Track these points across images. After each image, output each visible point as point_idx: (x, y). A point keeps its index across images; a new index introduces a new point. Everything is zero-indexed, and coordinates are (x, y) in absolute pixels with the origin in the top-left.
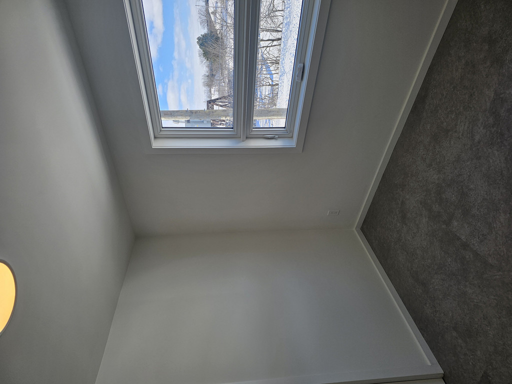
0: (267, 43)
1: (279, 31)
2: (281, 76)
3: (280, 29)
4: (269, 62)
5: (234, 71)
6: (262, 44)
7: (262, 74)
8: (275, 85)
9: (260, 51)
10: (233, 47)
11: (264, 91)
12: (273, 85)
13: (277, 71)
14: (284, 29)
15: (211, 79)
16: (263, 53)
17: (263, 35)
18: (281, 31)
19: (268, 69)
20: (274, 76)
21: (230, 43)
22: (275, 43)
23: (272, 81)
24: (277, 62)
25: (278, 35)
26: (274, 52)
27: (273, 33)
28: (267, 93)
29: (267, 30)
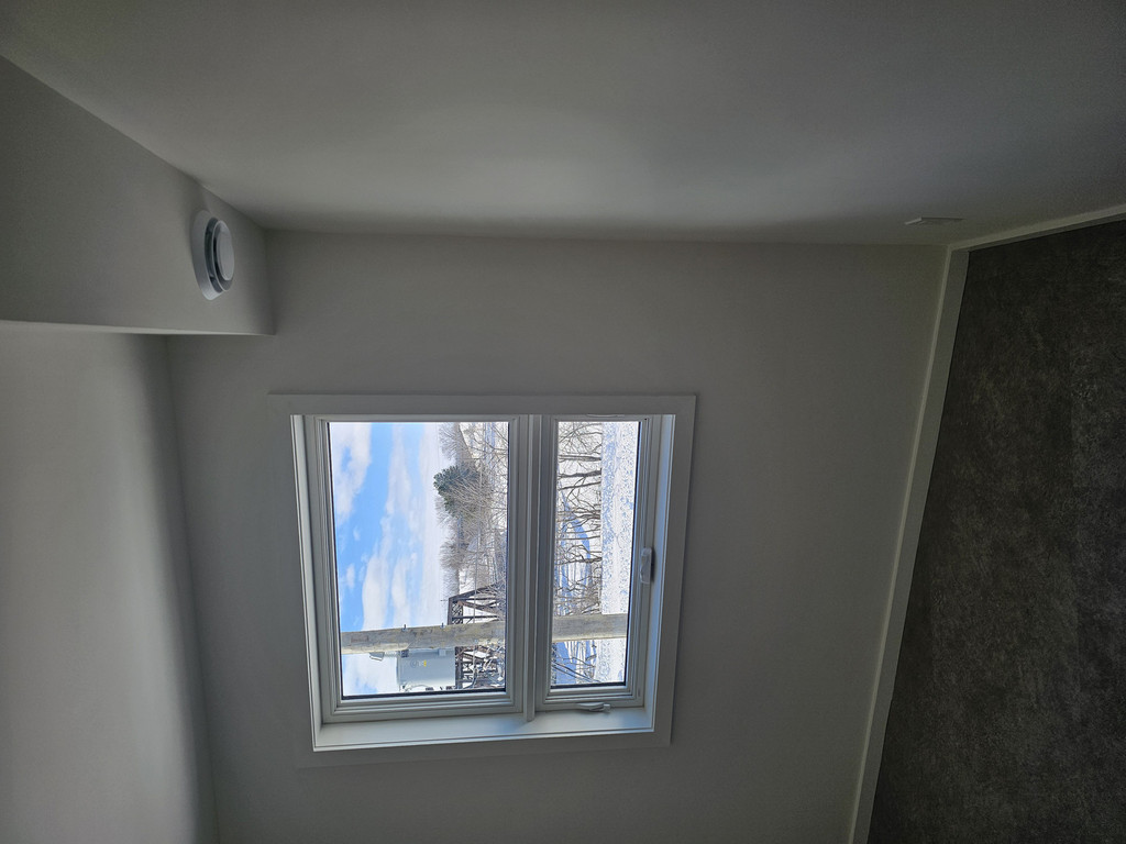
0: (573, 481)
1: (595, 459)
2: (605, 542)
3: (598, 456)
4: (578, 515)
5: (509, 534)
6: (564, 482)
7: (567, 540)
8: (594, 560)
9: (561, 496)
10: (506, 491)
11: (571, 573)
12: (589, 561)
13: (598, 533)
14: (604, 455)
15: (458, 553)
16: (566, 500)
17: (563, 467)
18: (600, 459)
19: (577, 530)
20: (592, 542)
21: (502, 484)
22: (589, 480)
23: (588, 552)
24: (595, 515)
25: (595, 466)
26: (588, 496)
27: (583, 463)
28: (578, 578)
29: (574, 458)
